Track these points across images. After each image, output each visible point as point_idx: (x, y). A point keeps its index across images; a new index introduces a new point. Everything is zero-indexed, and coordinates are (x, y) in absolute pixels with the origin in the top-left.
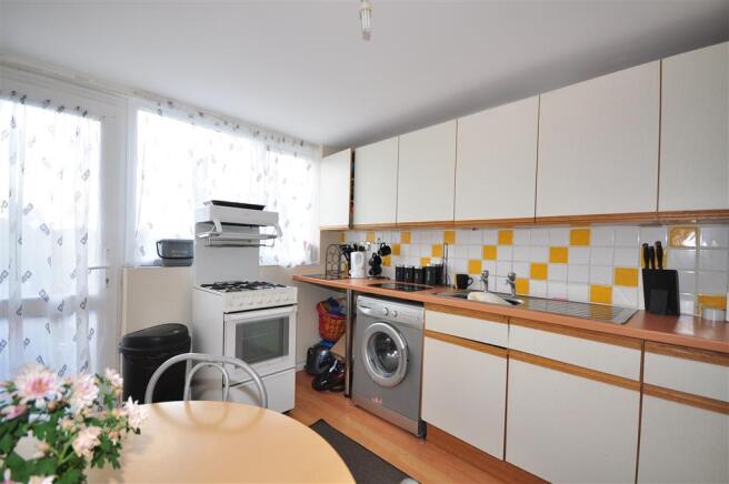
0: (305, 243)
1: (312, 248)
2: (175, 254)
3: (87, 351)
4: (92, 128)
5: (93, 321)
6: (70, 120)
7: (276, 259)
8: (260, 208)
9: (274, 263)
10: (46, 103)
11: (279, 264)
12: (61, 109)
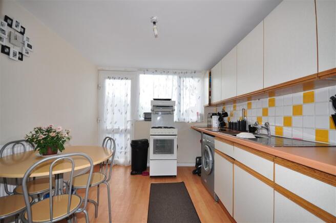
0: (198, 113)
1: (201, 115)
2: (148, 117)
3: (127, 144)
4: (129, 82)
5: (129, 136)
6: (124, 81)
7: (184, 119)
8: (169, 100)
9: (183, 121)
10: (119, 78)
11: (185, 121)
12: (122, 79)
